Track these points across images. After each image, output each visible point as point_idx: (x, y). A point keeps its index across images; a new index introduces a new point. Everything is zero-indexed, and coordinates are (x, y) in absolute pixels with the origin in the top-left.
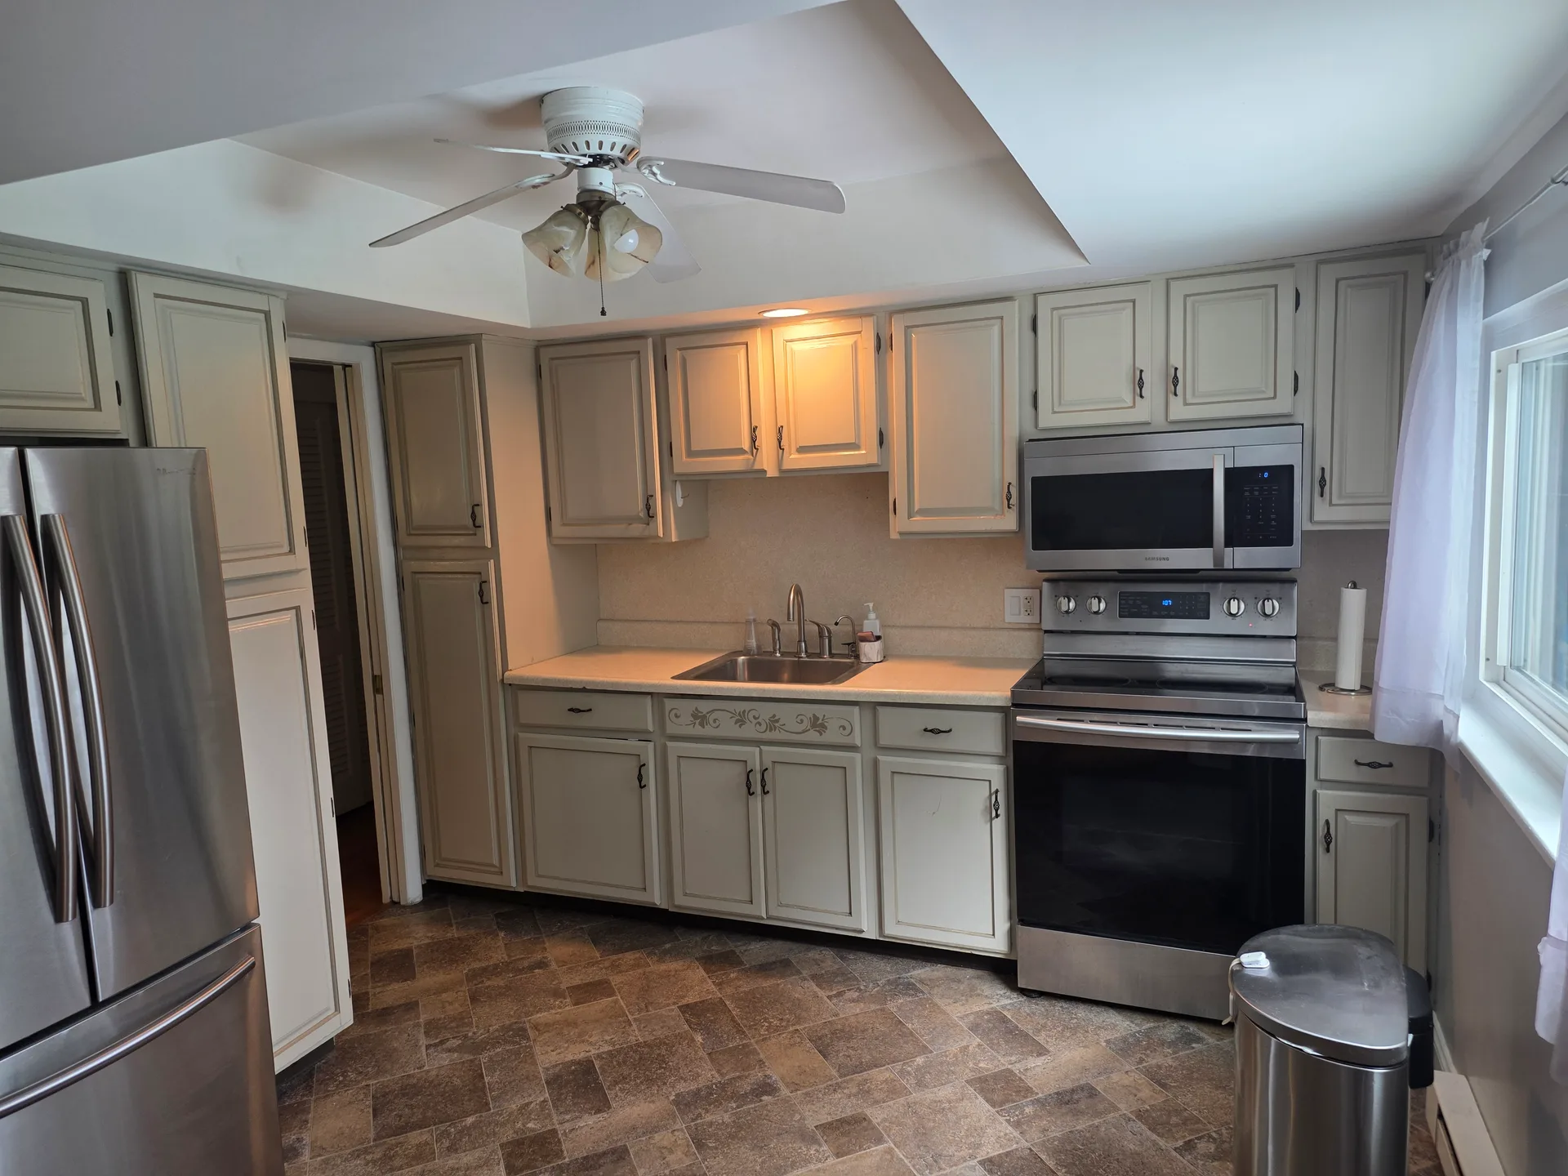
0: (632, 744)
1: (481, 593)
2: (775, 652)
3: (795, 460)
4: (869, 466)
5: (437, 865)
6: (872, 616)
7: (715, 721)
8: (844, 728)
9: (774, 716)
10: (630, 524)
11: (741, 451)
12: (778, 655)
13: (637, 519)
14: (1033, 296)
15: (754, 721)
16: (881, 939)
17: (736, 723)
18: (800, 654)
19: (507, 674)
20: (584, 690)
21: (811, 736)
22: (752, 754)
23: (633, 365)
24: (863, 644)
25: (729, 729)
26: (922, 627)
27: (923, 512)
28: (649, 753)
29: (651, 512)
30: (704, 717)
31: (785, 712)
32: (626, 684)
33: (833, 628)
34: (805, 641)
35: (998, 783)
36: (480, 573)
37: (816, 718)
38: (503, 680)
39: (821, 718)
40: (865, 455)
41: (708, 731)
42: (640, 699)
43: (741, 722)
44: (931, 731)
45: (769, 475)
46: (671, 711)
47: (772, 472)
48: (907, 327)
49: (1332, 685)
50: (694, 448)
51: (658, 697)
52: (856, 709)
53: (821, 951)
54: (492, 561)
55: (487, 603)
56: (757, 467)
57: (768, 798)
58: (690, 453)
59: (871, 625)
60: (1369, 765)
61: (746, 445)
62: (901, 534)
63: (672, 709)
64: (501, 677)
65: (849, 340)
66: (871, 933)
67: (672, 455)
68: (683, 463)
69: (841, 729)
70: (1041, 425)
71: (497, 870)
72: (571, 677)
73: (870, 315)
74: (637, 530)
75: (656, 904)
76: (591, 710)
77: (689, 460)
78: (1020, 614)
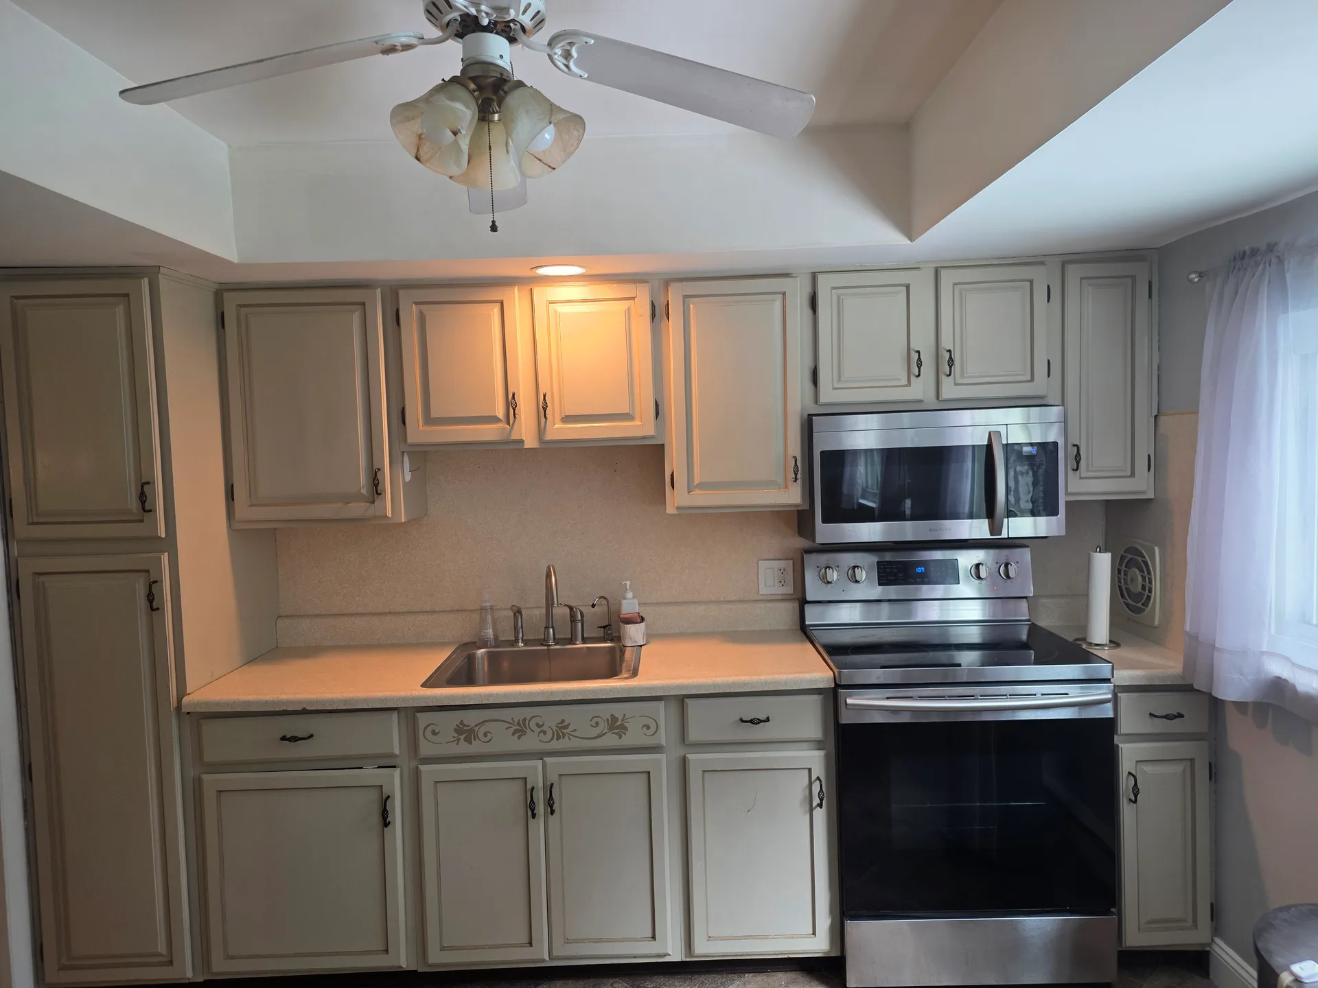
0: (371, 775)
1: (150, 597)
2: (517, 640)
3: (558, 430)
4: (643, 438)
5: (63, 968)
6: (630, 595)
7: (485, 735)
8: (648, 727)
9: (563, 721)
10: (348, 503)
11: (494, 419)
12: (521, 644)
13: (357, 497)
14: (810, 275)
15: (537, 730)
16: (688, 960)
17: (513, 734)
18: (548, 641)
19: (185, 700)
20: (305, 712)
21: (611, 740)
22: (534, 770)
23: (356, 318)
24: (629, 626)
25: (504, 740)
26: (675, 603)
27: (703, 486)
28: (395, 782)
29: (379, 488)
30: (471, 731)
31: (577, 718)
32: (365, 700)
33: (587, 610)
34: (553, 627)
35: (819, 770)
36: (148, 571)
37: (614, 719)
38: (179, 708)
39: (620, 718)
40: (641, 427)
41: (476, 747)
42: (385, 715)
43: (520, 731)
44: (751, 721)
45: (526, 446)
46: (426, 728)
47: (530, 442)
48: (685, 297)
49: (1085, 640)
50: (434, 414)
51: (410, 713)
52: (661, 705)
53: (612, 985)
54: (166, 554)
55: (158, 609)
56: (514, 437)
57: (553, 820)
58: (429, 420)
59: (629, 606)
60: (1167, 717)
61: (500, 412)
62: (678, 508)
63: (428, 726)
64: (176, 705)
65: (624, 305)
66: (676, 954)
67: (404, 423)
68: (418, 431)
69: (645, 728)
70: (823, 400)
71: (164, 959)
72: (284, 697)
73: (644, 281)
74: (357, 509)
75: (402, 967)
76: (311, 736)
77: (427, 428)
78: (774, 585)
